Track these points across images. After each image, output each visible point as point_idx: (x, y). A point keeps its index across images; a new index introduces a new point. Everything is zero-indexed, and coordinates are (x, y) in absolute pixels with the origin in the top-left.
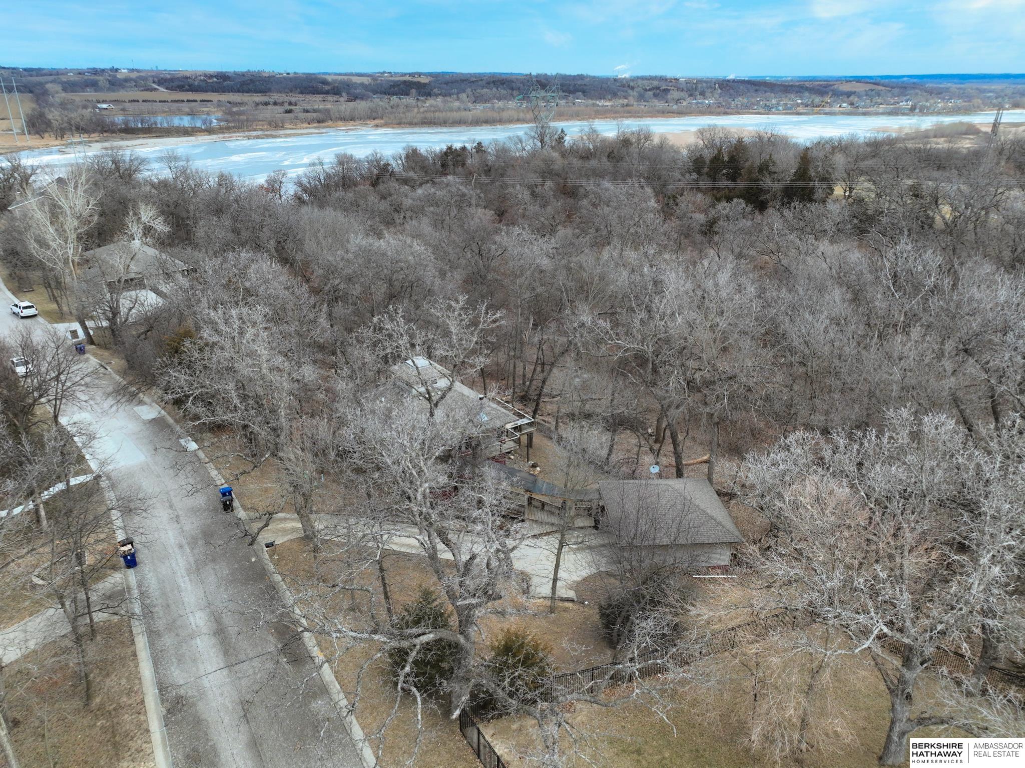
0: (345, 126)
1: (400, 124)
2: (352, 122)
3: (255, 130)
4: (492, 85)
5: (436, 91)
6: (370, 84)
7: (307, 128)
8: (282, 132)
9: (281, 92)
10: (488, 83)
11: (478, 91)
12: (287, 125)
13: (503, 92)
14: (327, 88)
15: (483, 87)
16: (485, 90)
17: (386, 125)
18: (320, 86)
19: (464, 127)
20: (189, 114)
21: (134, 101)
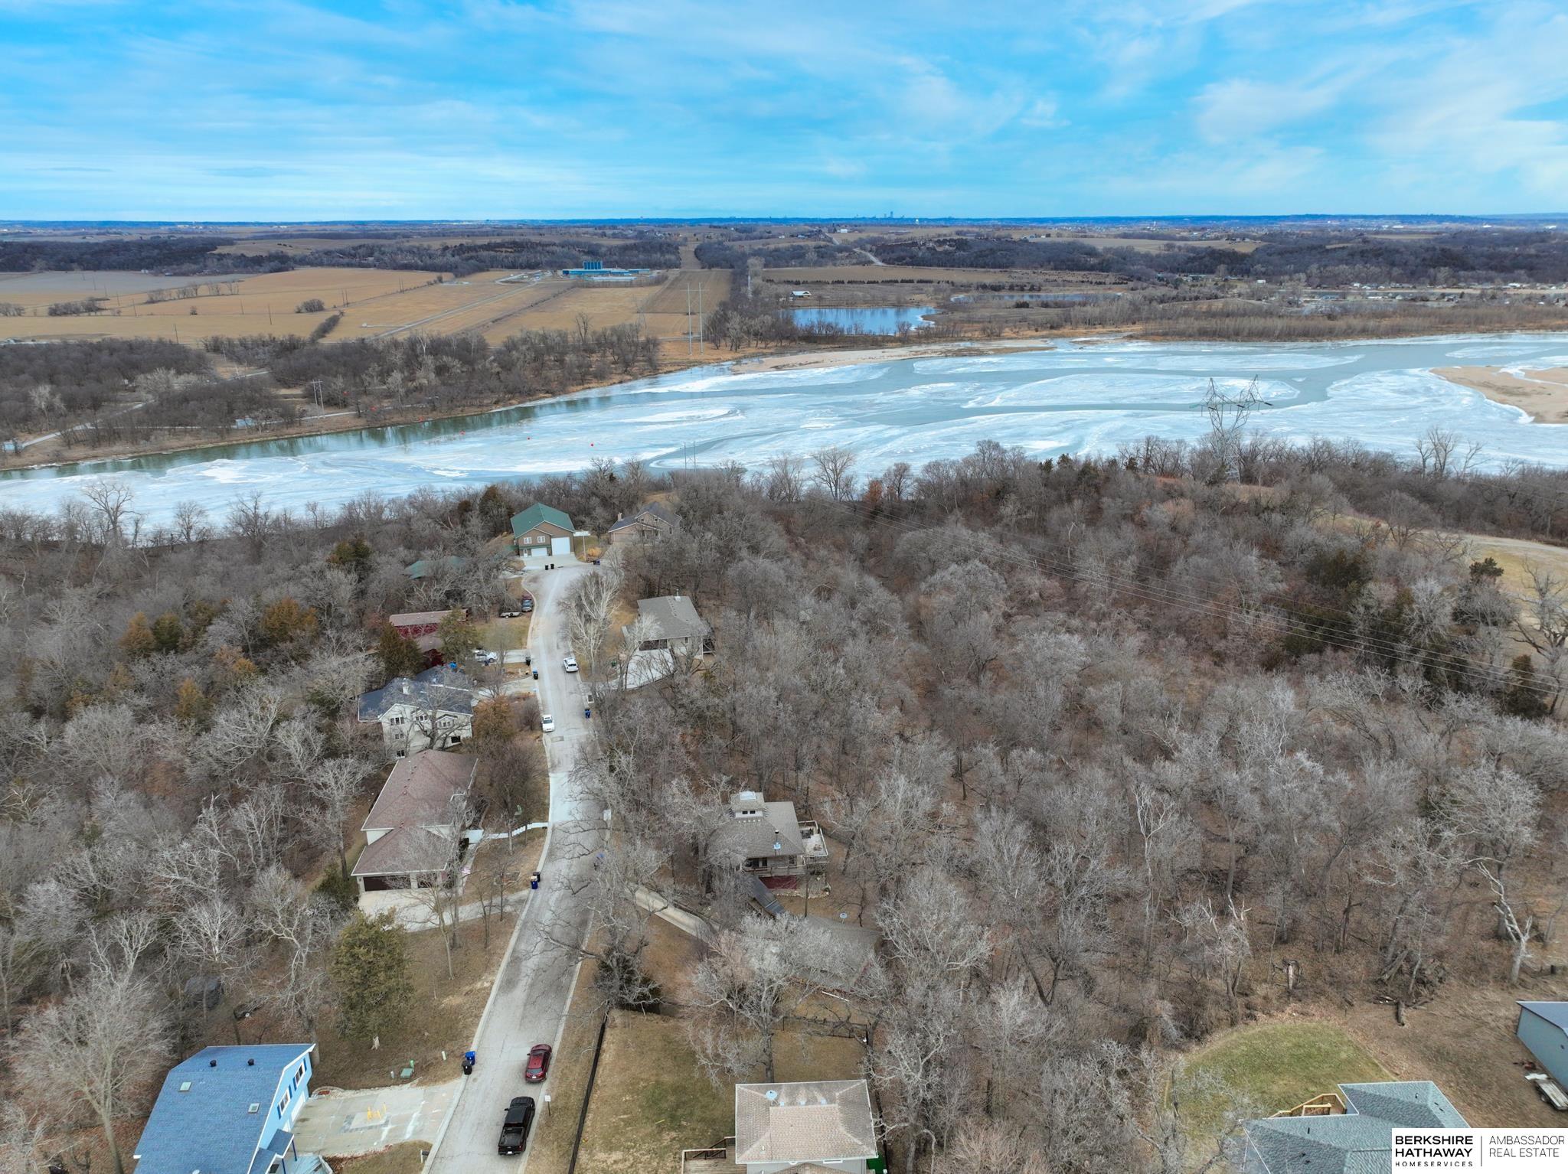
0: (1086, 335)
1: (1165, 336)
2: (1100, 329)
3: (962, 340)
4: (1358, 257)
5: (1258, 267)
6: (1158, 256)
7: (1031, 337)
8: (995, 344)
9: (1027, 268)
10: (1352, 255)
11: (1330, 268)
12: (1007, 332)
13: (1374, 269)
14: (1093, 261)
15: (1341, 261)
16: (1343, 267)
17: (1145, 336)
18: (1083, 258)
19: (1266, 343)
20: (894, 306)
21: (838, 282)
